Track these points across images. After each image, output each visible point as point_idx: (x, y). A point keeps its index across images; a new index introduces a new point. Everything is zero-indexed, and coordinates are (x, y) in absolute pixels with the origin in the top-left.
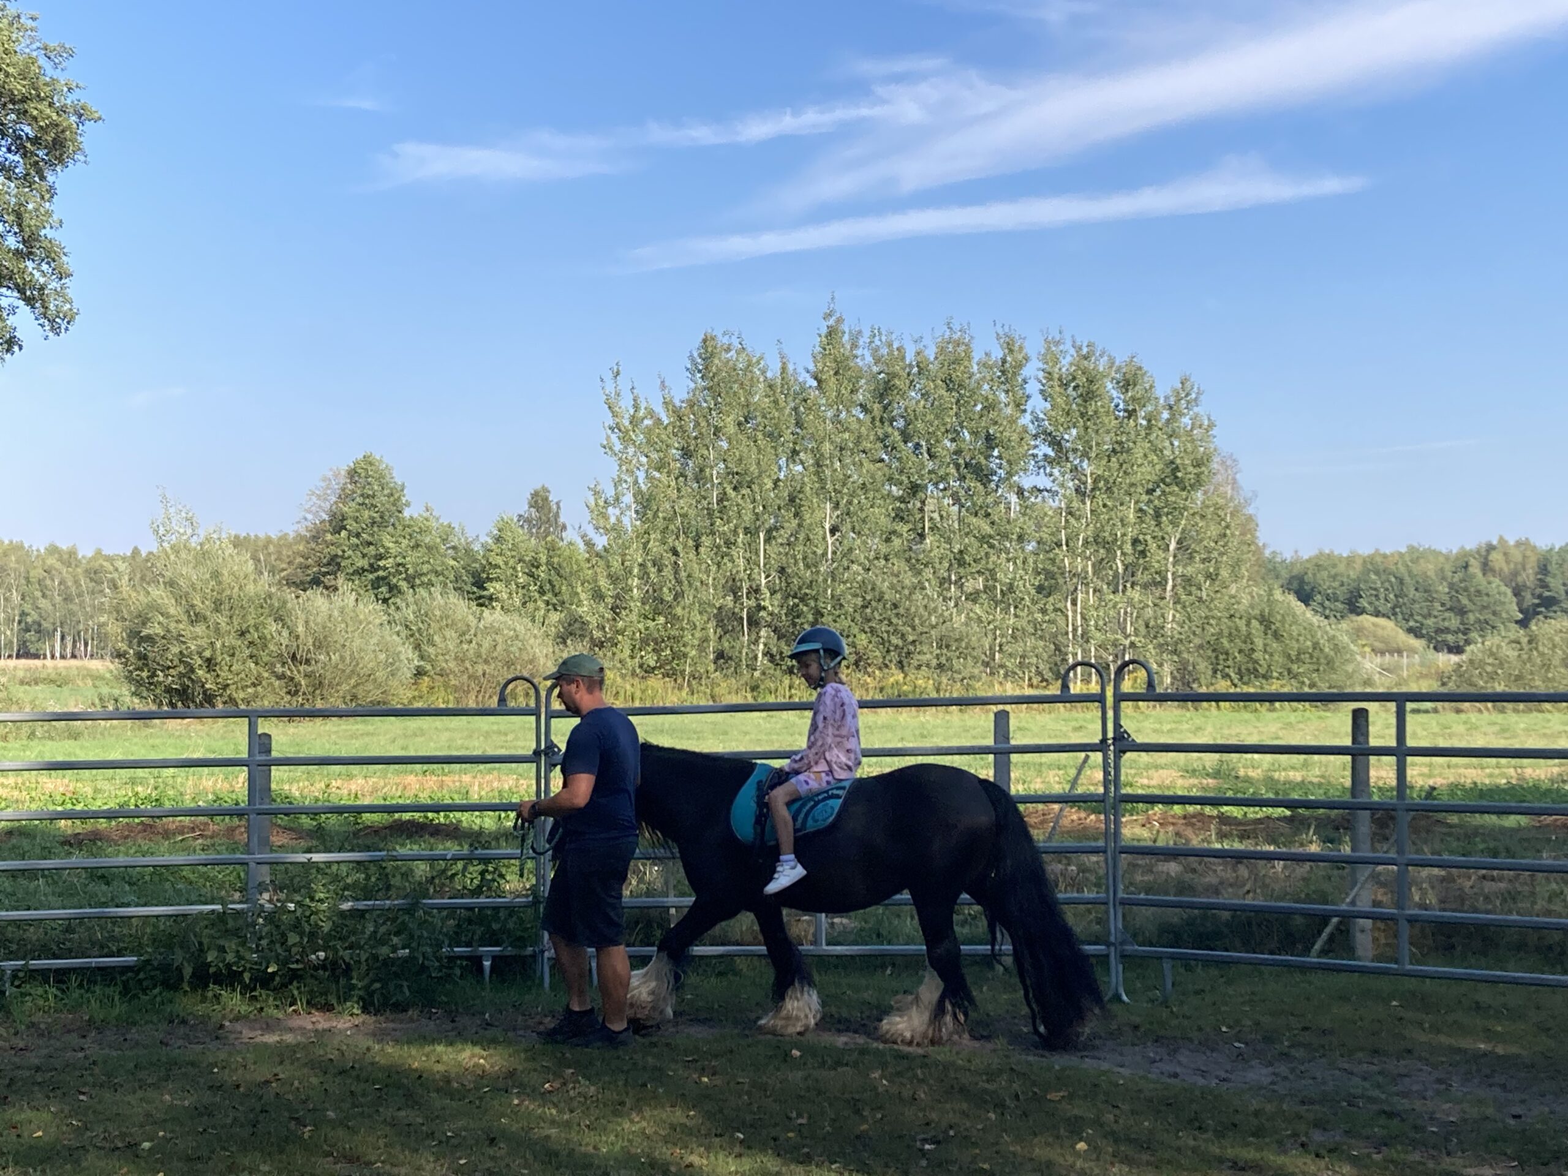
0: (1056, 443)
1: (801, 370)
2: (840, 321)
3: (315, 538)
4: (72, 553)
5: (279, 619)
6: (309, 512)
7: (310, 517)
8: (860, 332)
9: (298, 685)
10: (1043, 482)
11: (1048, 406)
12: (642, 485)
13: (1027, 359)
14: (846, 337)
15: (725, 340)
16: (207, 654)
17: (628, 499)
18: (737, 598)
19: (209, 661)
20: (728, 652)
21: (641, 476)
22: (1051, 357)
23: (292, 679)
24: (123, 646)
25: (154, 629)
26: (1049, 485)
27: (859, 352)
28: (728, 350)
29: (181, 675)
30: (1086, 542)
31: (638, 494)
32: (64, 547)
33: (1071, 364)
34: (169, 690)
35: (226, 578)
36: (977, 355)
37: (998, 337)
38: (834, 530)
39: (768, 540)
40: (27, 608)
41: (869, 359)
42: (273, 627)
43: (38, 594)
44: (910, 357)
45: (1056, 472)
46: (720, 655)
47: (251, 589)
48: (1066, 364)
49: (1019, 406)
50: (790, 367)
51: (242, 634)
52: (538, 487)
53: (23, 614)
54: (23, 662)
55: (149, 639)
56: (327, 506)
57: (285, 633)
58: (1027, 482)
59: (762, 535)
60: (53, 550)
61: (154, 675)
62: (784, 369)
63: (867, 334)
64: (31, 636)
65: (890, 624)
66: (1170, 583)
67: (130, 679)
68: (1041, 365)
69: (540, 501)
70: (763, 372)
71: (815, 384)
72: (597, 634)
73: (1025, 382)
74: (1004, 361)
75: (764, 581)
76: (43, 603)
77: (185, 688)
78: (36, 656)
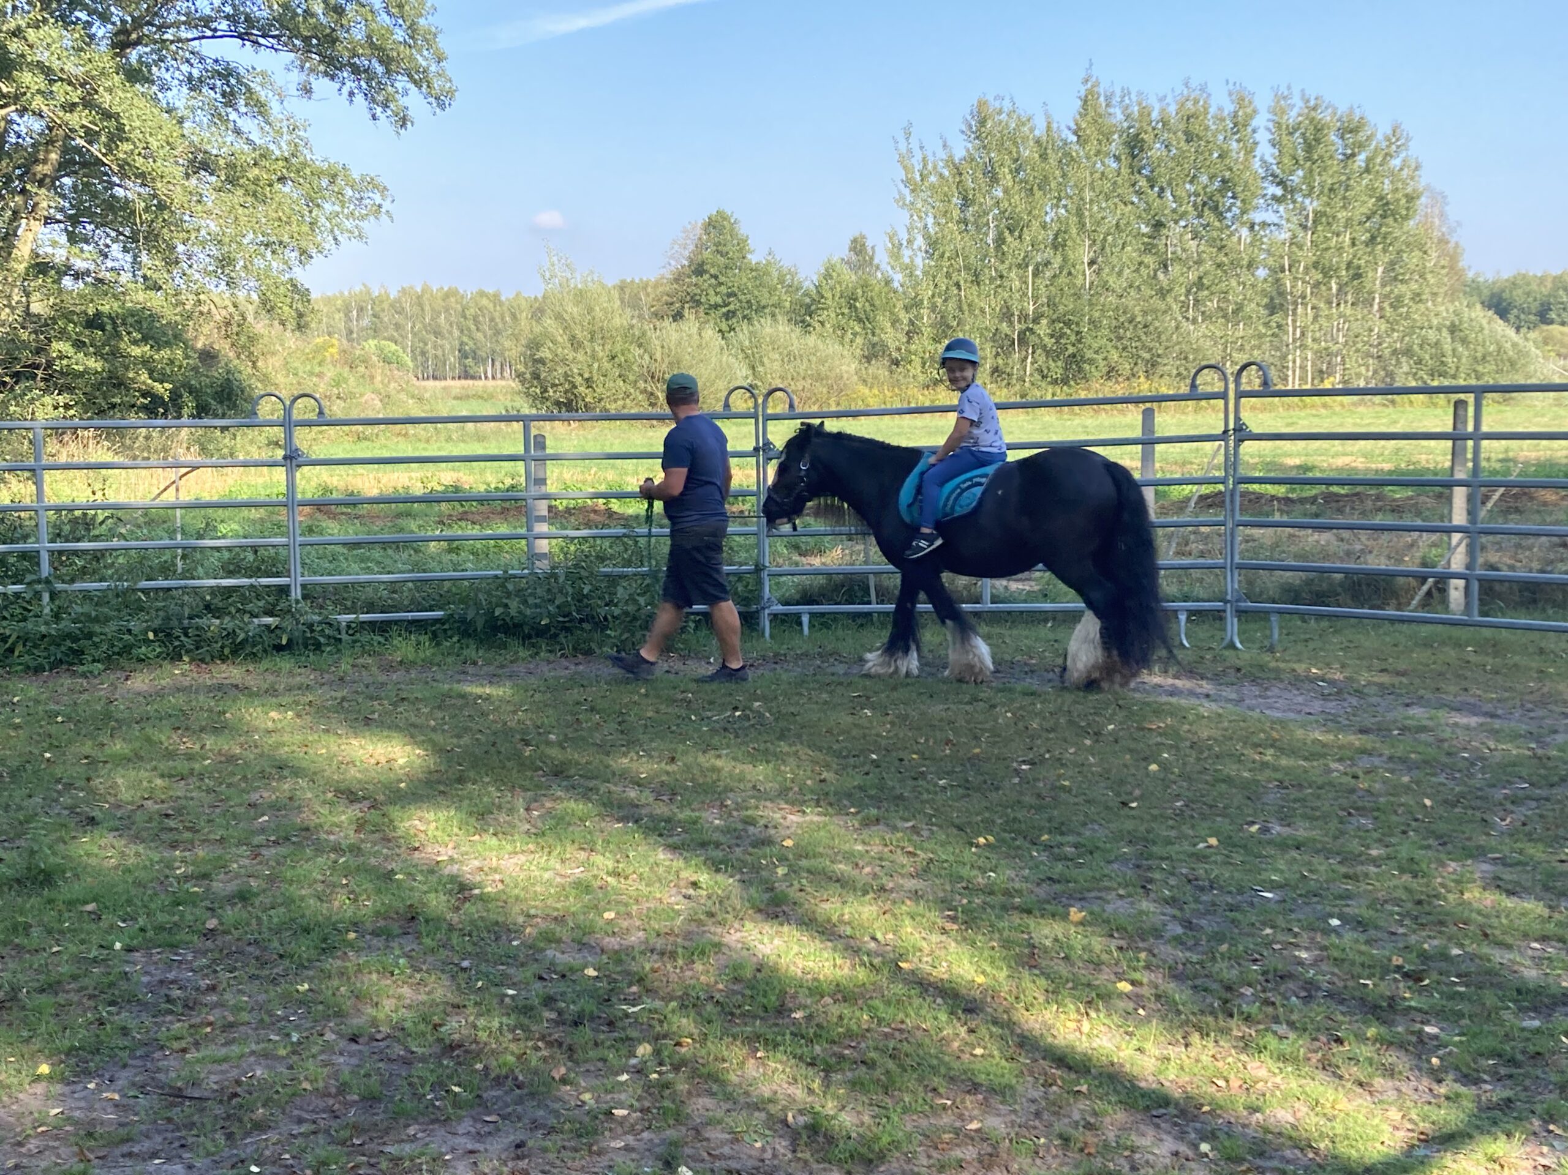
0: (1281, 183)
1: (1063, 127)
2: (1097, 84)
3: (676, 280)
4: (496, 296)
5: (640, 346)
6: (672, 257)
7: (673, 263)
8: (1113, 93)
9: (657, 398)
10: (1270, 217)
11: (1276, 152)
12: (931, 231)
13: (1255, 111)
14: (1102, 99)
15: (997, 105)
16: (586, 375)
17: (920, 242)
18: (1011, 323)
19: (587, 380)
20: (1001, 367)
21: (930, 221)
22: (1278, 111)
23: (652, 394)
24: (521, 368)
25: (545, 353)
26: (1276, 221)
27: (1111, 110)
28: (1000, 113)
29: (566, 392)
30: (1306, 268)
31: (927, 237)
32: (491, 291)
33: (1299, 115)
34: (558, 403)
35: (598, 313)
36: (1212, 110)
37: (1230, 94)
38: (1092, 263)
39: (1036, 274)
40: (465, 339)
41: (1120, 116)
42: (638, 352)
43: (473, 327)
44: (1155, 115)
45: (1281, 209)
46: (995, 370)
47: (617, 321)
48: (1292, 117)
49: (1250, 151)
50: (1055, 126)
51: (613, 358)
52: (857, 234)
53: (462, 344)
54: (463, 382)
55: (542, 361)
56: (687, 254)
57: (647, 357)
58: (1258, 217)
59: (1030, 268)
60: (482, 294)
61: (546, 391)
62: (1049, 128)
63: (1118, 93)
64: (469, 361)
65: (1140, 339)
66: (1377, 300)
67: (528, 395)
68: (1270, 116)
69: (858, 246)
70: (1032, 130)
71: (1075, 139)
72: (895, 355)
73: (1254, 131)
74: (1235, 115)
75: (1031, 308)
76: (479, 336)
77: (570, 401)
78: (473, 378)
